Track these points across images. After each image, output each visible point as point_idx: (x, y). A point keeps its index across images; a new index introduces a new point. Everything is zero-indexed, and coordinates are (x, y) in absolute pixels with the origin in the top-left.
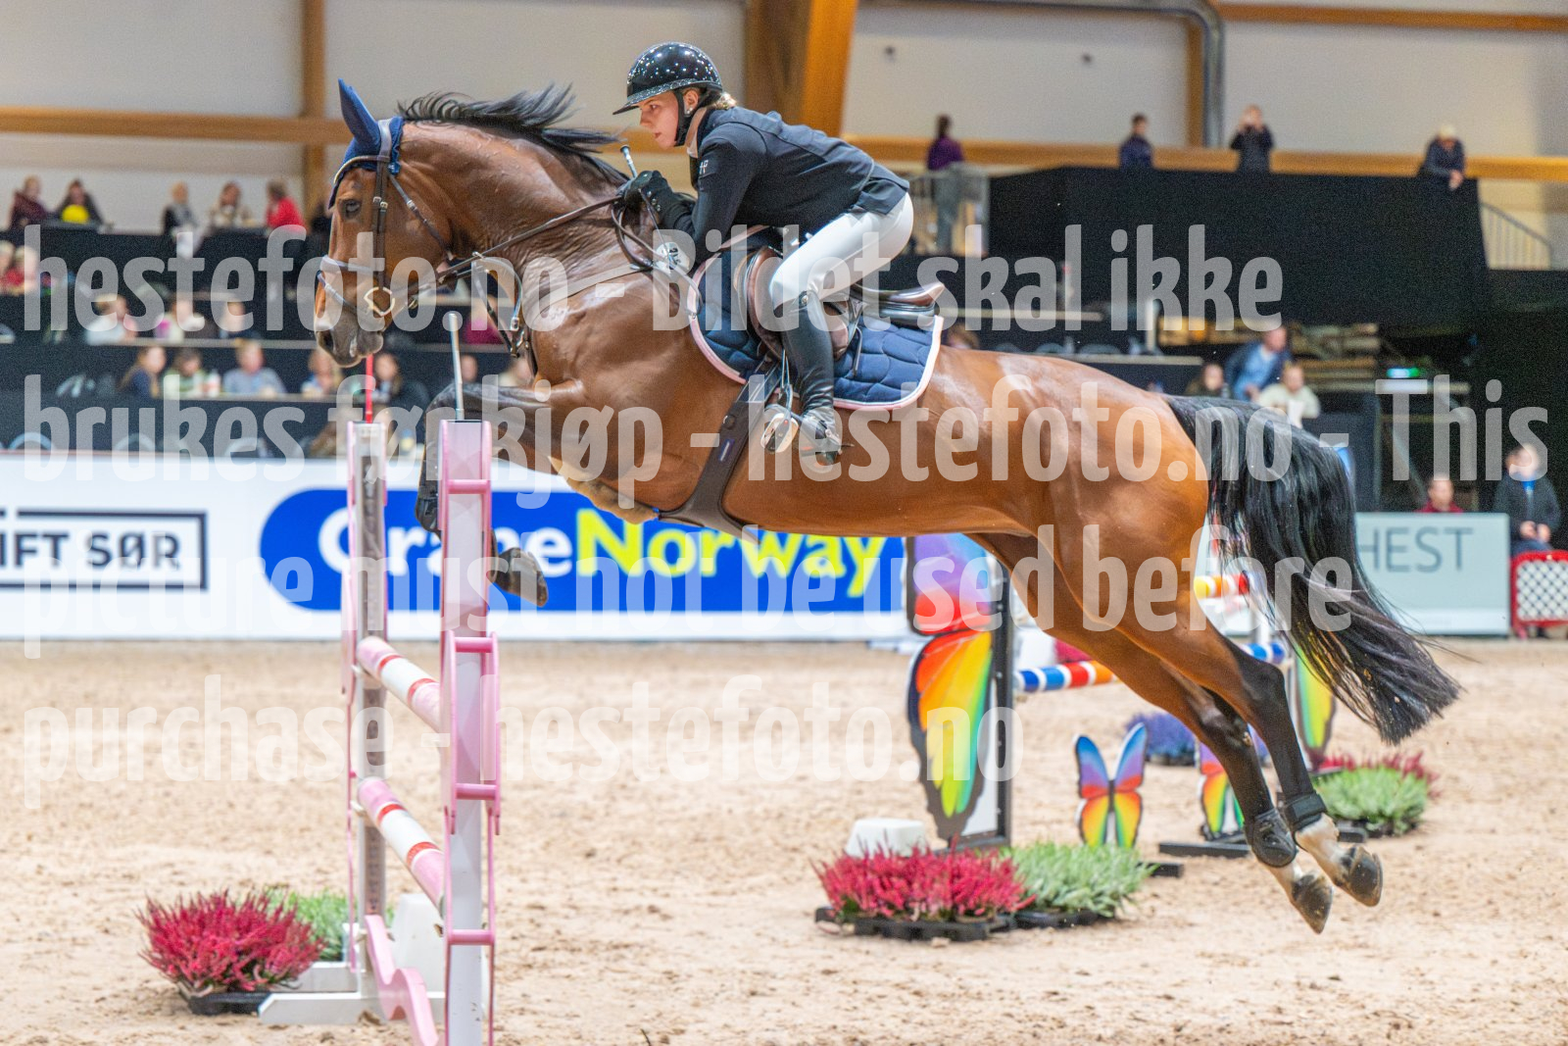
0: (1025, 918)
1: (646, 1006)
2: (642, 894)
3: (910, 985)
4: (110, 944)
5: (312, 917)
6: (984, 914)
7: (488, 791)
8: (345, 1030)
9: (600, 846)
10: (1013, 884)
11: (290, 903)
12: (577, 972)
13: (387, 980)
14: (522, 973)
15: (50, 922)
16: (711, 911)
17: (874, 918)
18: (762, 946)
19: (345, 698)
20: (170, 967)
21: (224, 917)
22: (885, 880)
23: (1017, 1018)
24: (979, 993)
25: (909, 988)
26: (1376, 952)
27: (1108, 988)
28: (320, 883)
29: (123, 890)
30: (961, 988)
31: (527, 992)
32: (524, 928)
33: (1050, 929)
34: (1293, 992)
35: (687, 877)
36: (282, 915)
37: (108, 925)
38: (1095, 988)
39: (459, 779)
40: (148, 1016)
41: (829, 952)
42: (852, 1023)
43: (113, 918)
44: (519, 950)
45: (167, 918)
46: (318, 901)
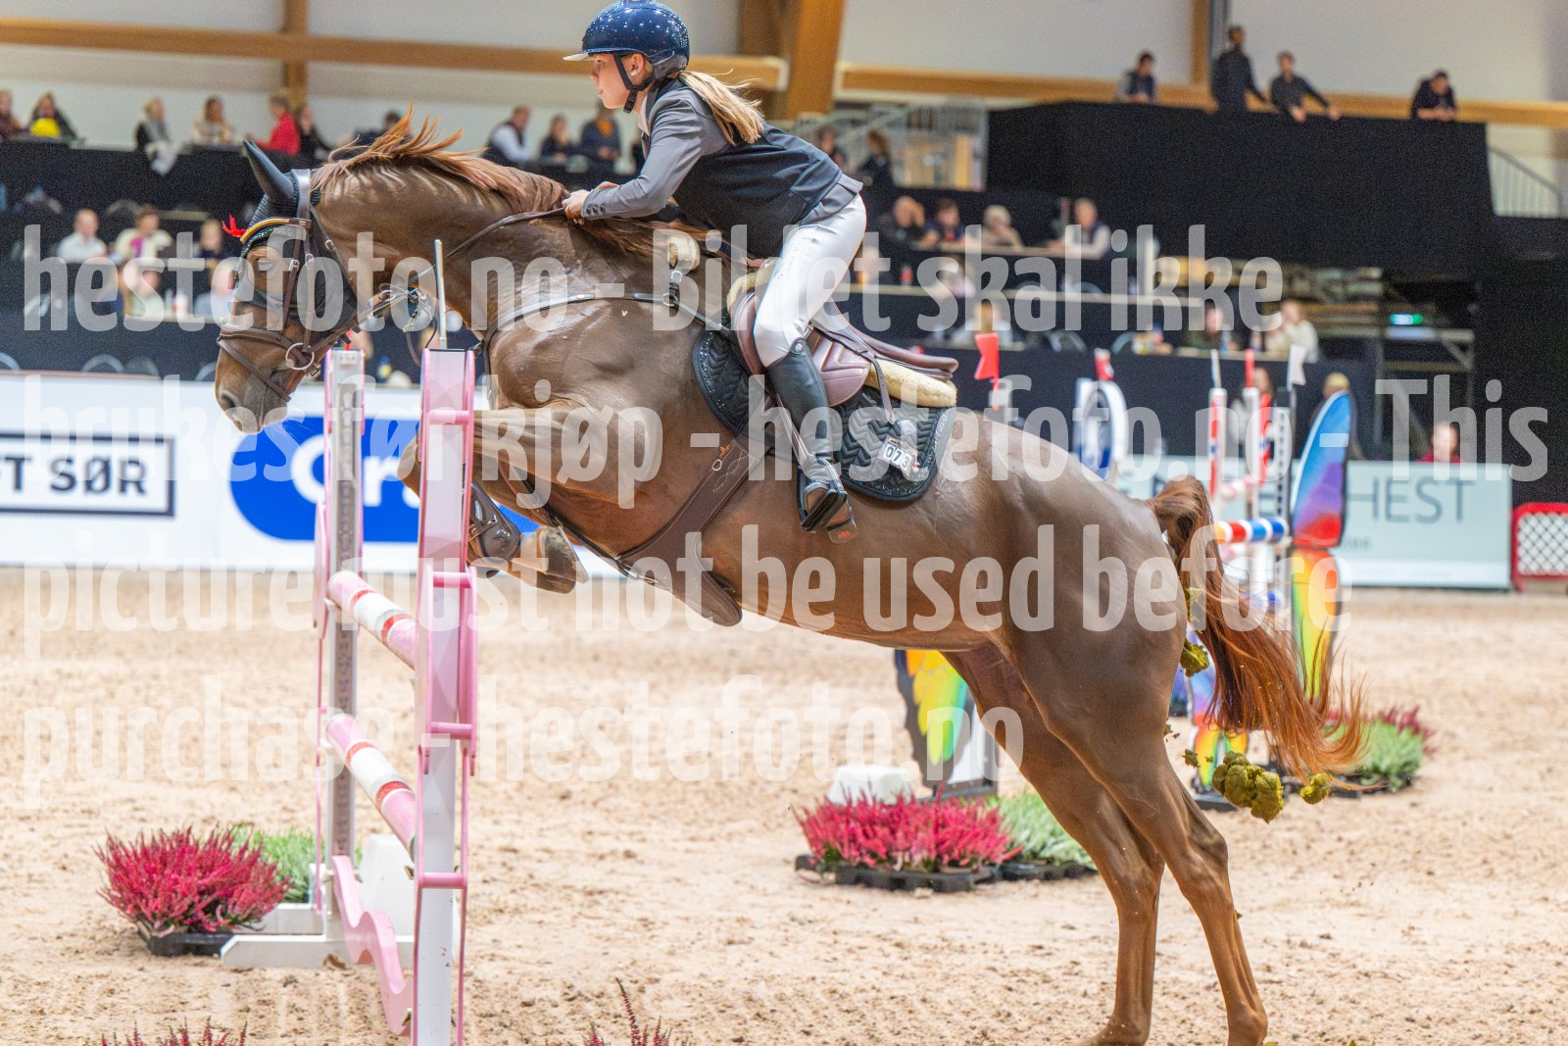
0: (1009, 870)
1: (620, 954)
2: (618, 838)
3: (893, 936)
4: (67, 881)
5: (278, 857)
6: (968, 865)
7: (464, 730)
8: (309, 974)
9: (576, 788)
10: (999, 835)
11: (255, 842)
12: (550, 917)
13: (354, 921)
14: (493, 918)
16: (688, 857)
17: (856, 867)
18: (741, 894)
19: (317, 632)
20: (130, 906)
21: (187, 856)
22: (868, 828)
23: (1001, 972)
24: (962, 946)
25: (891, 940)
26: (1368, 912)
27: (1095, 943)
28: (286, 822)
29: (82, 826)
30: (943, 940)
31: (498, 938)
32: (496, 871)
33: (1037, 881)
34: (1284, 949)
35: (664, 822)
36: (246, 854)
37: (65, 862)
38: (1081, 943)
39: (435, 717)
40: (106, 956)
41: (809, 901)
42: (831, 975)
43: (71, 854)
44: (491, 894)
45: (127, 856)
46: (284, 840)
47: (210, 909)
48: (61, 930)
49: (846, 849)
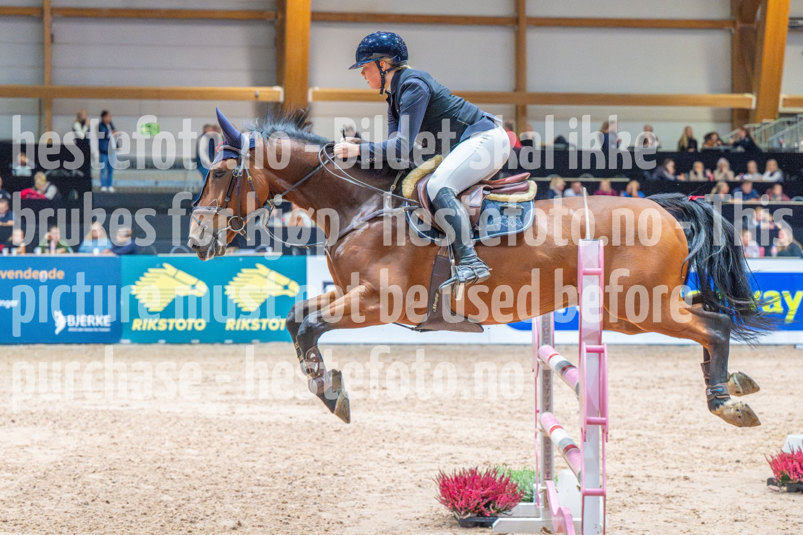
2: (680, 470)
4: (421, 492)
5: (518, 480)
7: (603, 421)
11: (507, 473)
14: (621, 509)
15: (393, 481)
16: (715, 479)
17: (797, 483)
18: (741, 497)
19: (533, 375)
20: (450, 504)
21: (476, 480)
28: (522, 463)
29: (428, 466)
31: (624, 519)
32: (622, 487)
36: (504, 479)
37: (420, 483)
39: (588, 415)
40: (439, 528)
43: (423, 480)
44: (620, 498)
45: (448, 480)
46: (521, 473)
47: (487, 505)
48: (418, 515)
49: (792, 475)
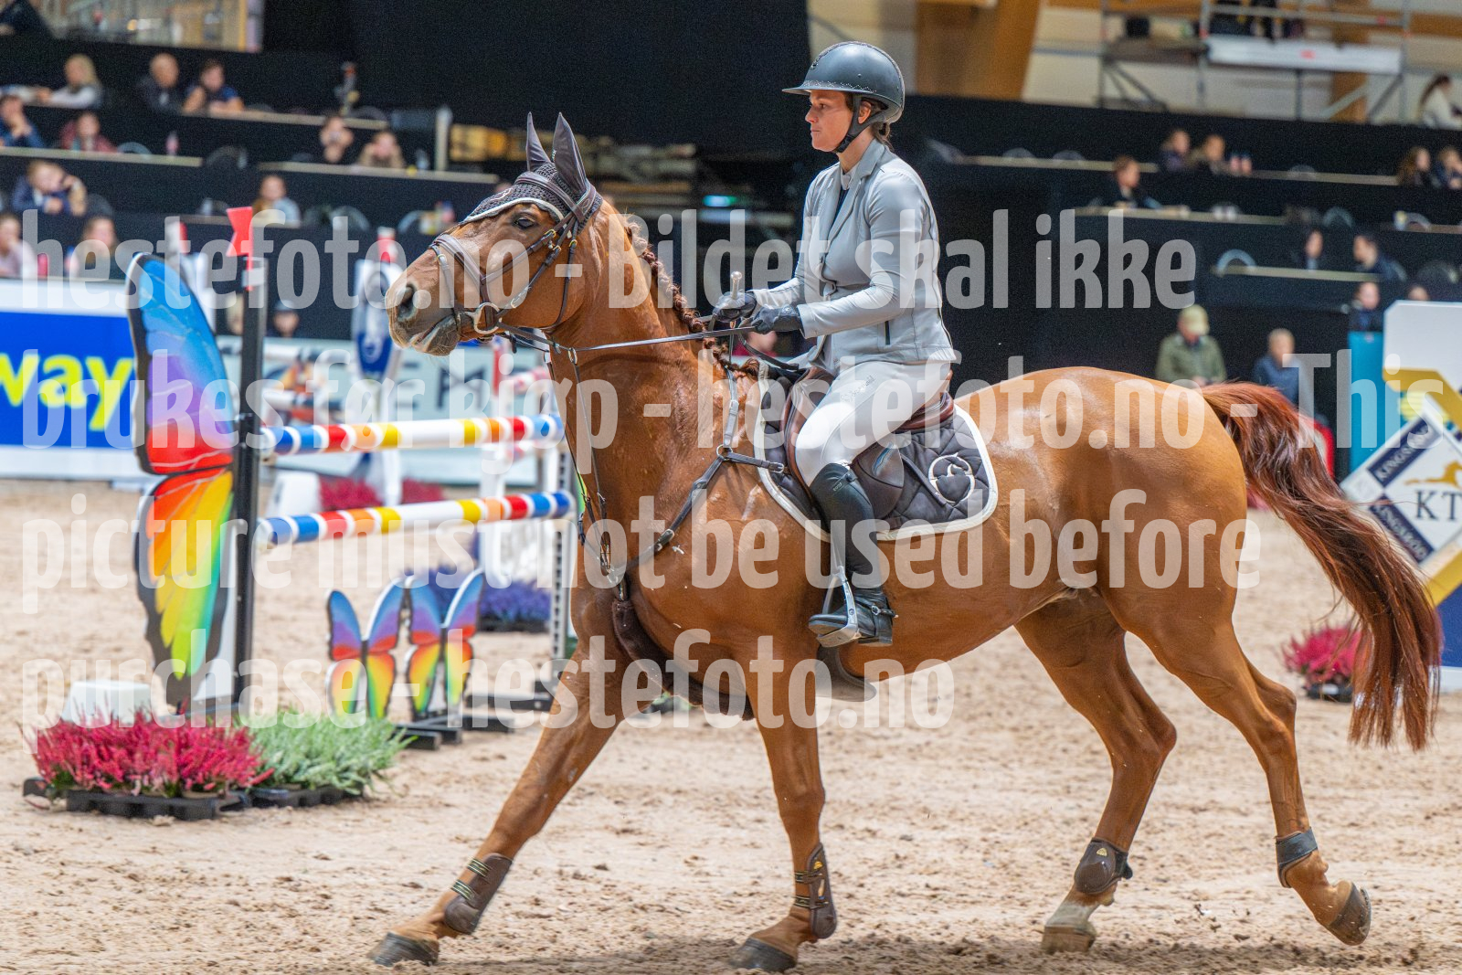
0: (260, 795)
3: (126, 867)
6: (214, 790)
10: (248, 757)
17: (91, 791)
22: (102, 748)
23: (244, 906)
24: (203, 878)
25: (124, 871)
26: (649, 840)
27: (346, 875)
30: (183, 871)
33: (290, 808)
34: (555, 882)
38: (335, 874)
49: (78, 772)
